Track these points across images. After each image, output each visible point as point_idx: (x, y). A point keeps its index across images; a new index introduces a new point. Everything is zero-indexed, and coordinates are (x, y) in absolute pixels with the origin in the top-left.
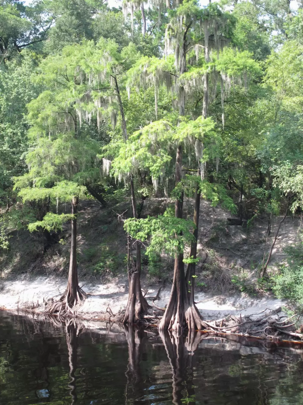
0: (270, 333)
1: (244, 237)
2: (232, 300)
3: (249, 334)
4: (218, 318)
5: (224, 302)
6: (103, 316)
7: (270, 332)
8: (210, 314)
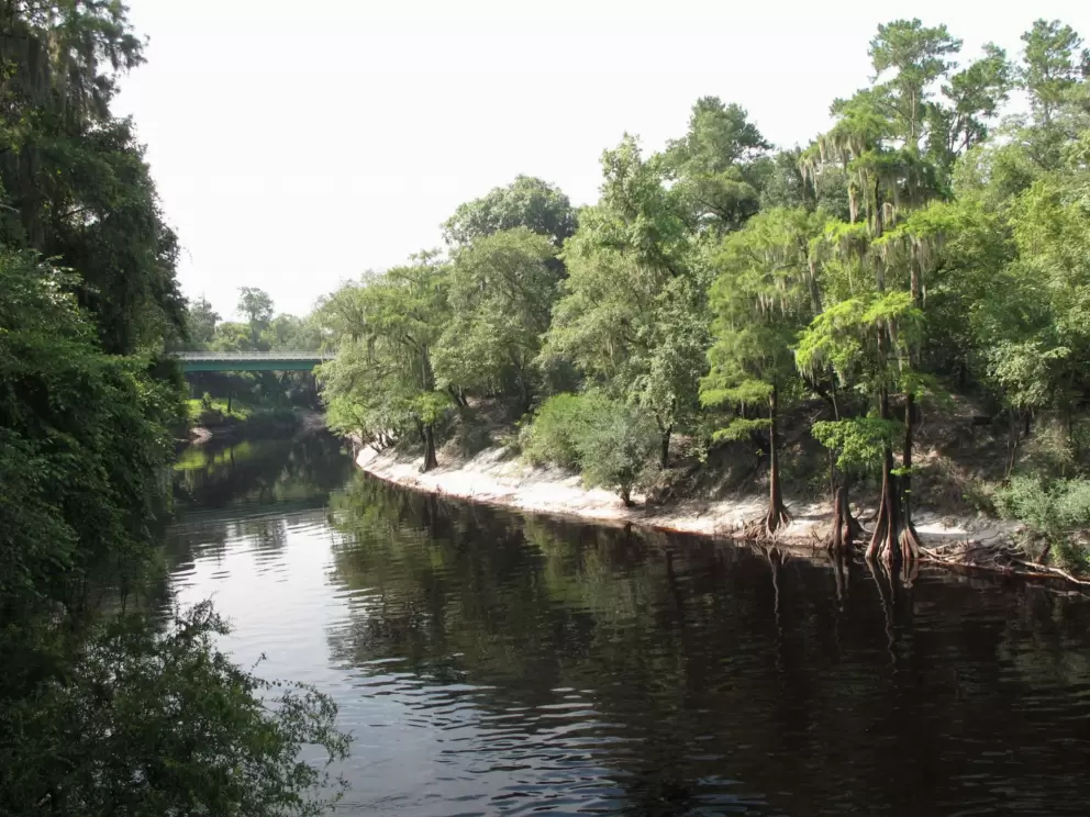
0: (1002, 563)
1: (991, 439)
2: (965, 520)
3: (976, 563)
4: (941, 543)
5: (954, 524)
6: (808, 541)
7: (1002, 561)
8: (932, 539)
